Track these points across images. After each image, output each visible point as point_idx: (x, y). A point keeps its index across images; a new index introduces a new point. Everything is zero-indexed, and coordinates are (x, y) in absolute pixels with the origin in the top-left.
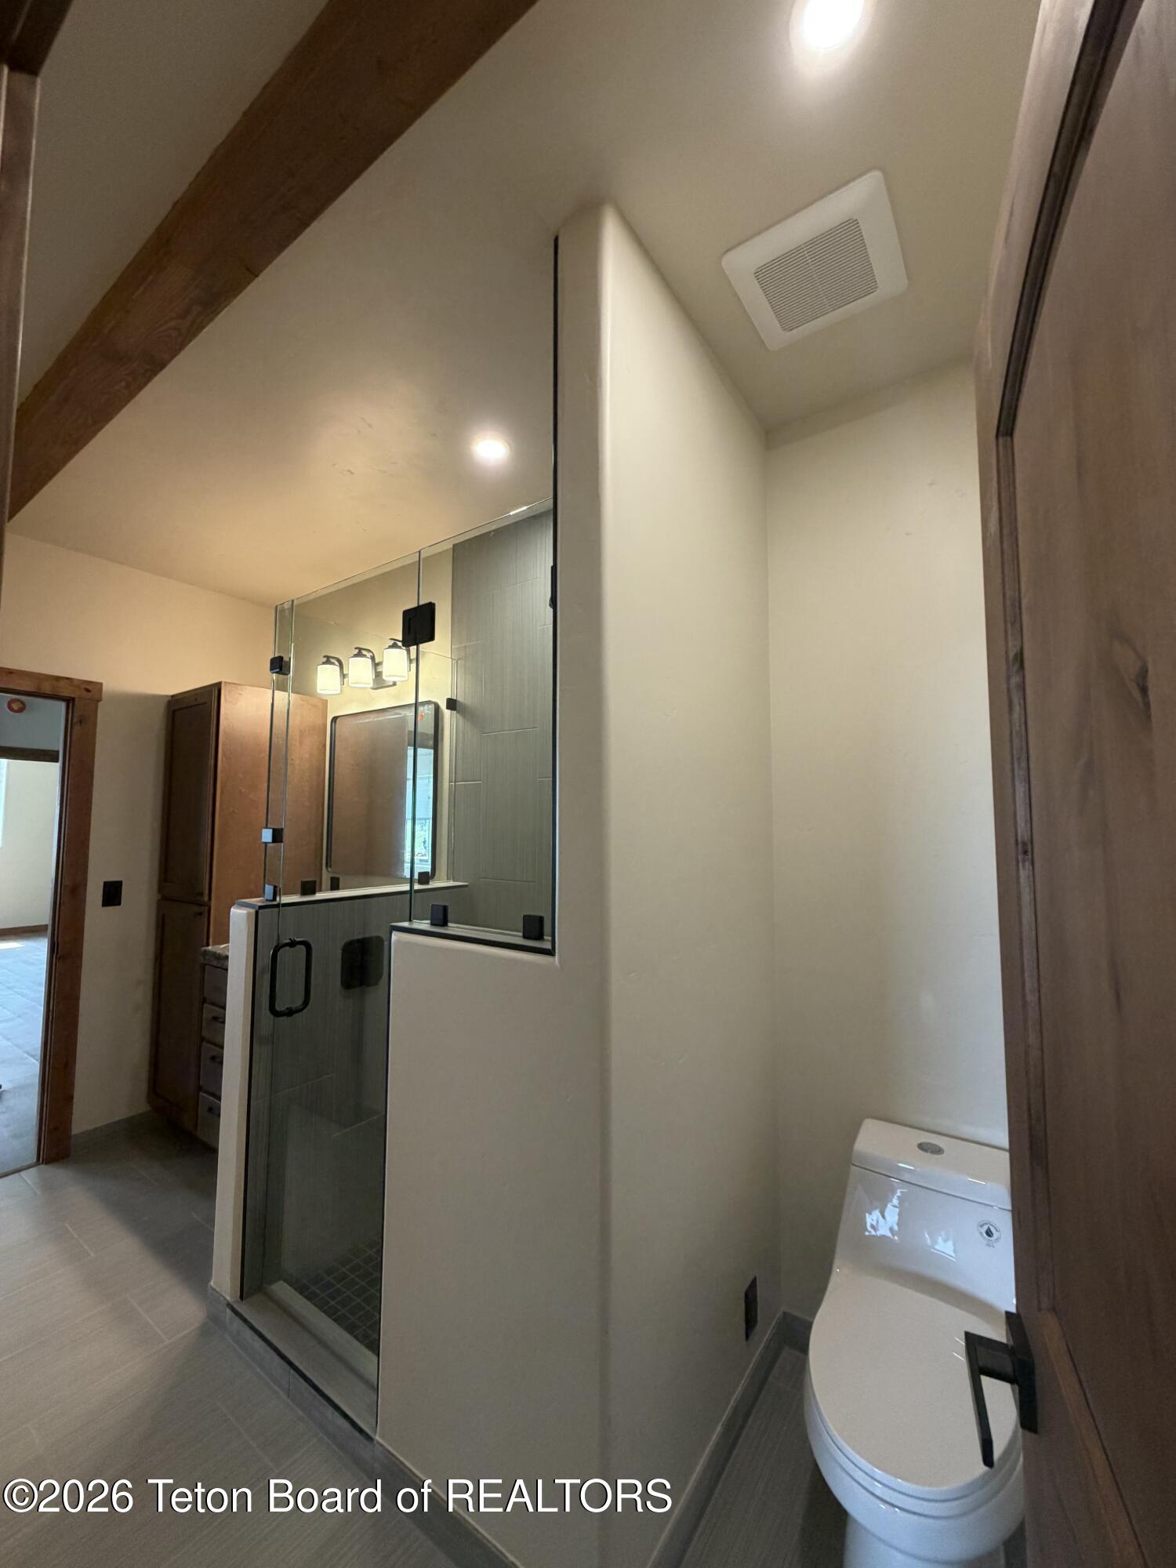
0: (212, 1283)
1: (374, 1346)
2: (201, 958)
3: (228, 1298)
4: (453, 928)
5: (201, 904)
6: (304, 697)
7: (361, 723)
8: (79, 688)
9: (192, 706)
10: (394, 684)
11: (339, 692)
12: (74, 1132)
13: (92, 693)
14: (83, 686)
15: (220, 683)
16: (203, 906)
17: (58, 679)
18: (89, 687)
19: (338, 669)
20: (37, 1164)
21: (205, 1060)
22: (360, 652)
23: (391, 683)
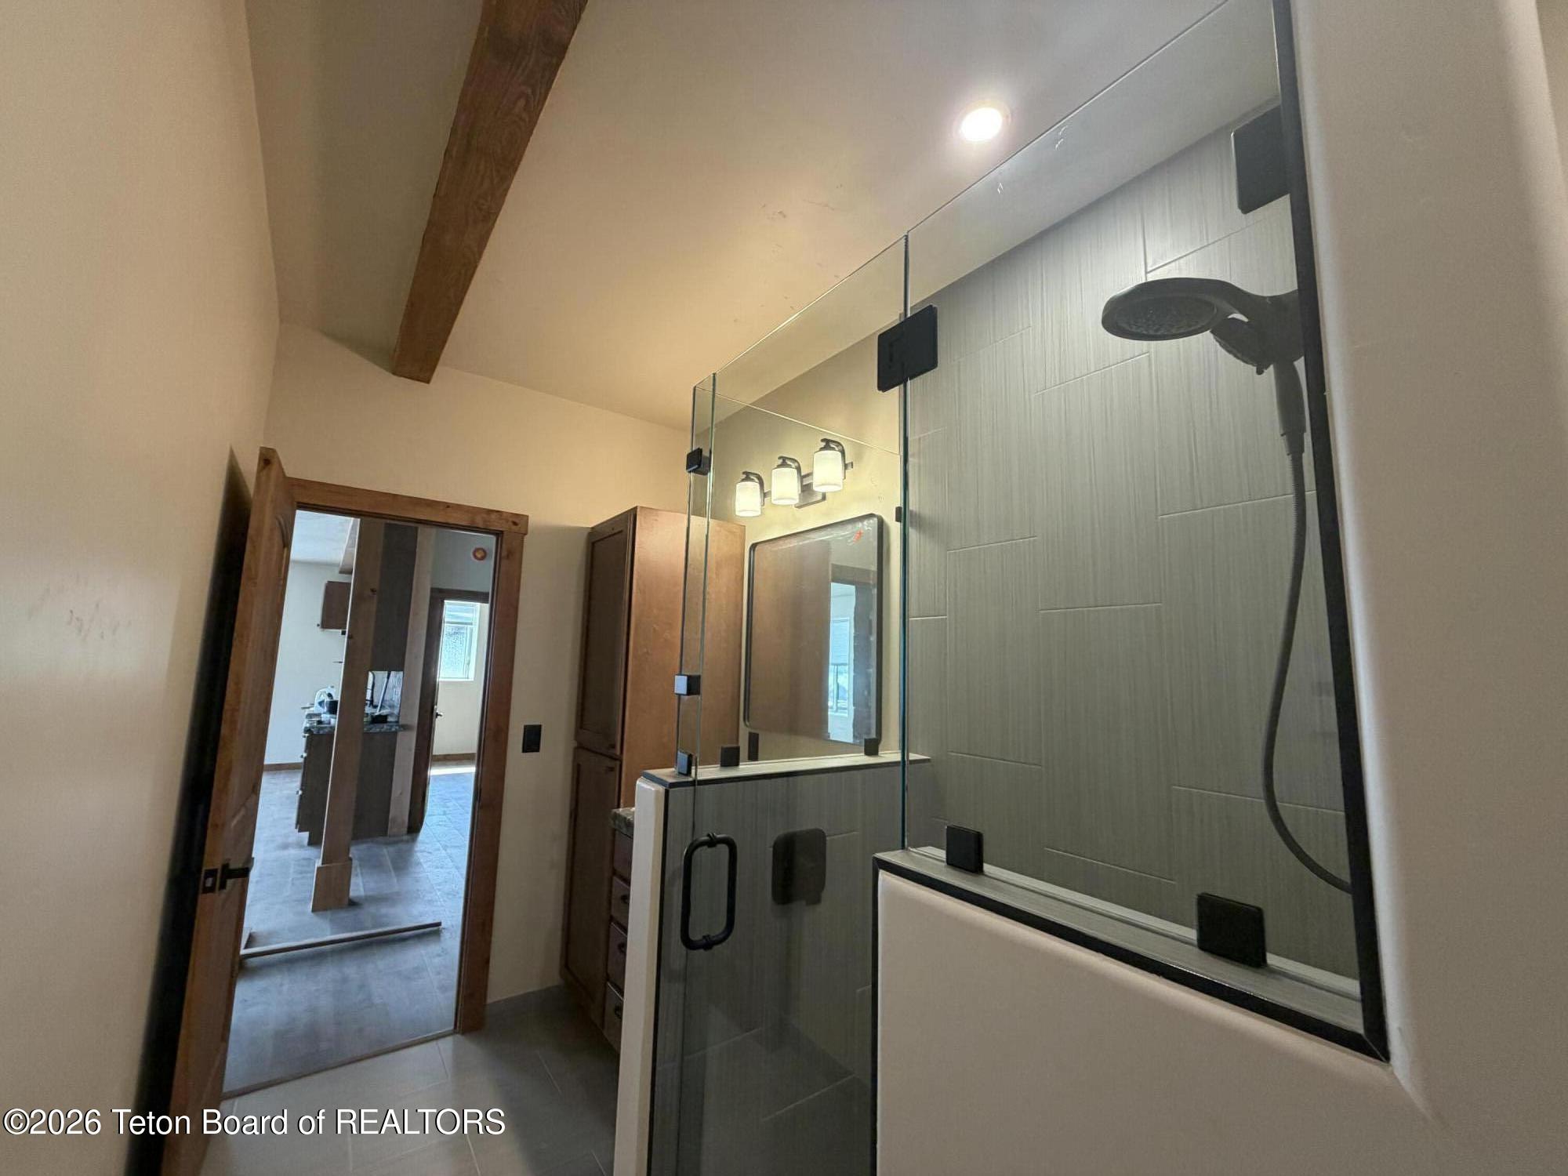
5: (613, 758)
6: (721, 522)
7: (782, 549)
8: (507, 521)
9: (610, 536)
10: (824, 498)
11: (759, 513)
12: (489, 1001)
13: (520, 526)
14: (511, 519)
15: (636, 508)
16: (616, 759)
17: (490, 512)
18: (517, 521)
19: (758, 486)
20: (454, 1032)
21: (613, 946)
22: (784, 461)
23: (819, 497)
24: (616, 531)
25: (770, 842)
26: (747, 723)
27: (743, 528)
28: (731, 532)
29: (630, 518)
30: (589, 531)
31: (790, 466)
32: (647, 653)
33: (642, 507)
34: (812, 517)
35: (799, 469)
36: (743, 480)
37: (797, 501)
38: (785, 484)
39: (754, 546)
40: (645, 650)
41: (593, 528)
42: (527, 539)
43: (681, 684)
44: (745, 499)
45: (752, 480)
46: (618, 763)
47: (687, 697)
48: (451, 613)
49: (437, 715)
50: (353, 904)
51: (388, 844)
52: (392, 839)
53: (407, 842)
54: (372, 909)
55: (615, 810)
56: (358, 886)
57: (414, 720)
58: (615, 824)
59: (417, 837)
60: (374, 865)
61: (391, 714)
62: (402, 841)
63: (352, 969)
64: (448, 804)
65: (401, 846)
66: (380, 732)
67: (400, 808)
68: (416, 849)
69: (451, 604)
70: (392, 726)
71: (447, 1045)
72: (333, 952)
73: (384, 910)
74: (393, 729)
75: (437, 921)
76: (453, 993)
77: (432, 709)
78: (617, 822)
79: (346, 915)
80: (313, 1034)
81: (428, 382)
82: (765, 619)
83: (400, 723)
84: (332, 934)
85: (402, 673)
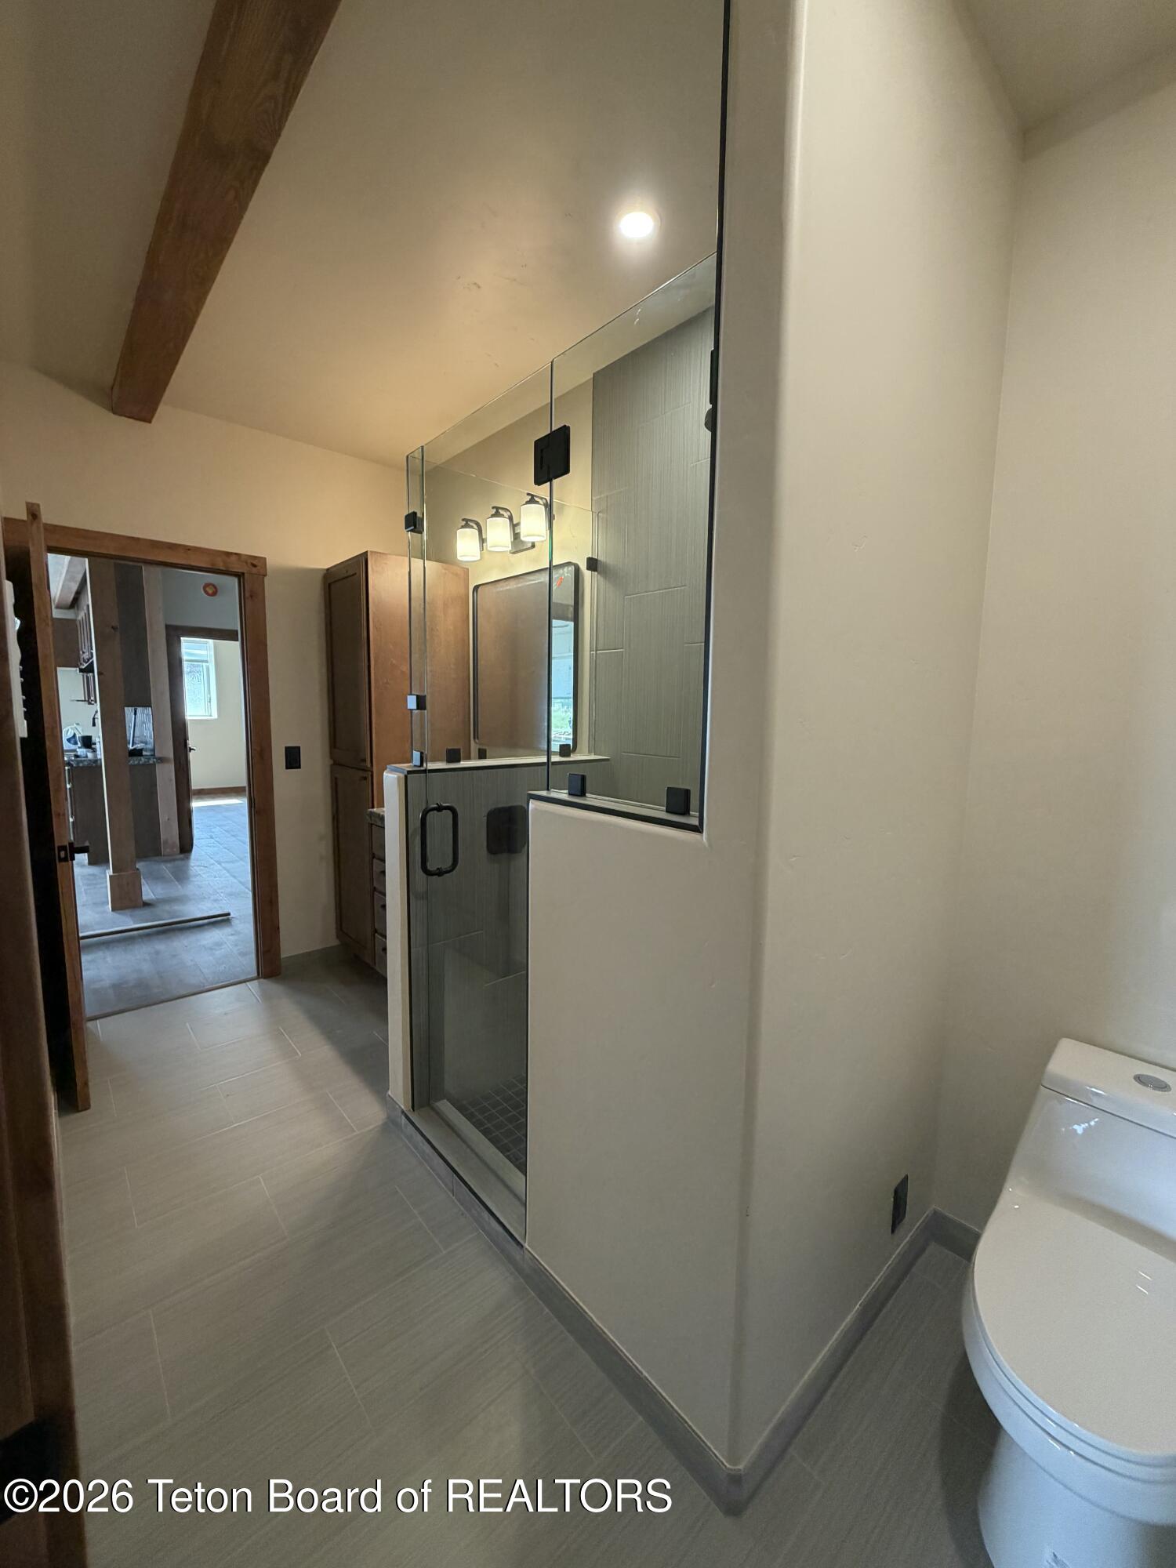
0: (389, 1093)
1: (522, 1168)
2: (368, 818)
3: (403, 1107)
4: (591, 799)
5: (365, 770)
6: (444, 565)
7: (502, 591)
8: (246, 563)
9: (344, 578)
10: (533, 546)
11: (479, 558)
12: (284, 955)
13: (258, 568)
14: (249, 561)
15: (367, 552)
16: (366, 771)
17: (228, 554)
18: (254, 562)
19: (476, 532)
20: (258, 977)
21: (377, 907)
22: (497, 512)
23: (530, 545)
24: (349, 574)
25: (485, 813)
26: (477, 741)
27: (466, 571)
28: (457, 575)
29: (362, 561)
30: (322, 573)
31: (502, 516)
32: (387, 683)
33: (372, 552)
34: (523, 564)
35: (511, 518)
36: (463, 527)
37: (510, 548)
38: (498, 532)
39: (476, 588)
40: (385, 681)
41: (328, 570)
42: (266, 580)
43: (412, 702)
44: (466, 545)
45: (472, 527)
46: (370, 773)
47: (417, 711)
48: (188, 651)
49: (191, 749)
50: (146, 904)
51: (166, 861)
52: (166, 858)
53: (182, 859)
54: (167, 907)
55: (370, 810)
56: (148, 892)
57: (169, 753)
58: (371, 820)
59: (190, 855)
60: (158, 878)
61: (146, 750)
62: (177, 860)
63: (162, 946)
64: (213, 830)
65: (177, 863)
66: (139, 764)
67: (169, 831)
68: (192, 864)
69: (187, 641)
70: (149, 759)
71: (253, 986)
72: (141, 936)
73: (176, 907)
74: (151, 762)
75: (226, 912)
76: (253, 956)
77: (186, 744)
78: (373, 818)
79: (145, 912)
80: (142, 984)
81: (150, 422)
82: (490, 653)
83: (157, 755)
84: (134, 923)
85: (150, 709)
